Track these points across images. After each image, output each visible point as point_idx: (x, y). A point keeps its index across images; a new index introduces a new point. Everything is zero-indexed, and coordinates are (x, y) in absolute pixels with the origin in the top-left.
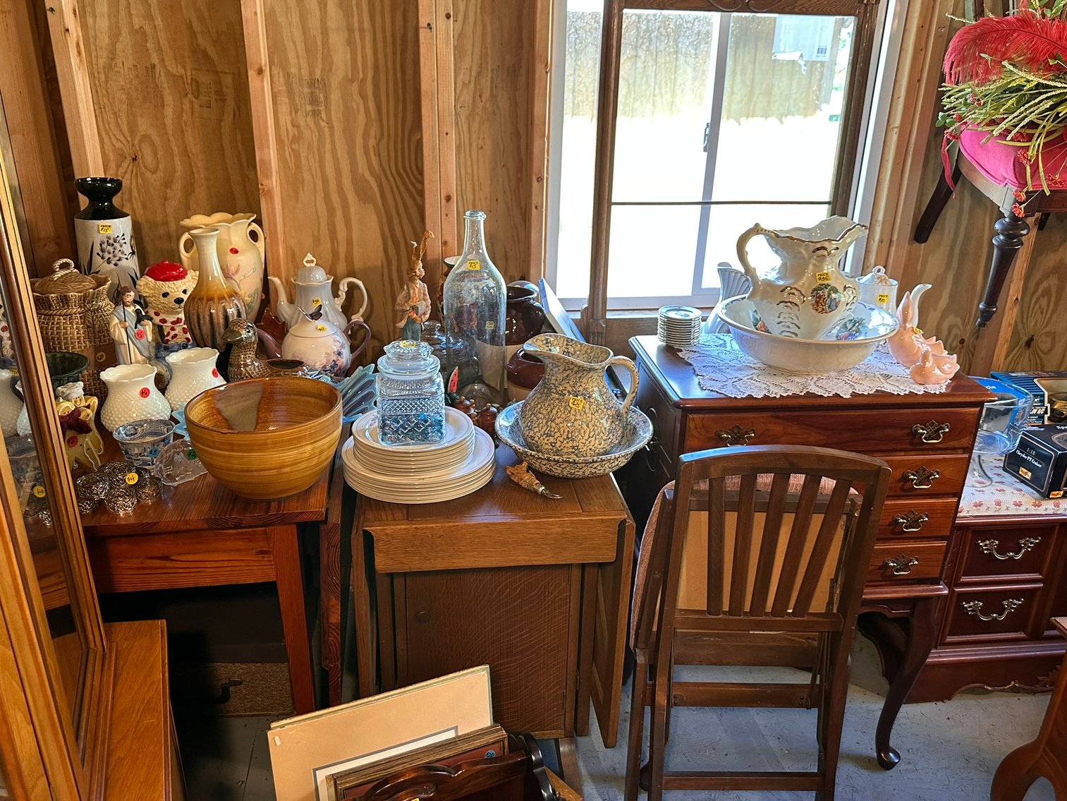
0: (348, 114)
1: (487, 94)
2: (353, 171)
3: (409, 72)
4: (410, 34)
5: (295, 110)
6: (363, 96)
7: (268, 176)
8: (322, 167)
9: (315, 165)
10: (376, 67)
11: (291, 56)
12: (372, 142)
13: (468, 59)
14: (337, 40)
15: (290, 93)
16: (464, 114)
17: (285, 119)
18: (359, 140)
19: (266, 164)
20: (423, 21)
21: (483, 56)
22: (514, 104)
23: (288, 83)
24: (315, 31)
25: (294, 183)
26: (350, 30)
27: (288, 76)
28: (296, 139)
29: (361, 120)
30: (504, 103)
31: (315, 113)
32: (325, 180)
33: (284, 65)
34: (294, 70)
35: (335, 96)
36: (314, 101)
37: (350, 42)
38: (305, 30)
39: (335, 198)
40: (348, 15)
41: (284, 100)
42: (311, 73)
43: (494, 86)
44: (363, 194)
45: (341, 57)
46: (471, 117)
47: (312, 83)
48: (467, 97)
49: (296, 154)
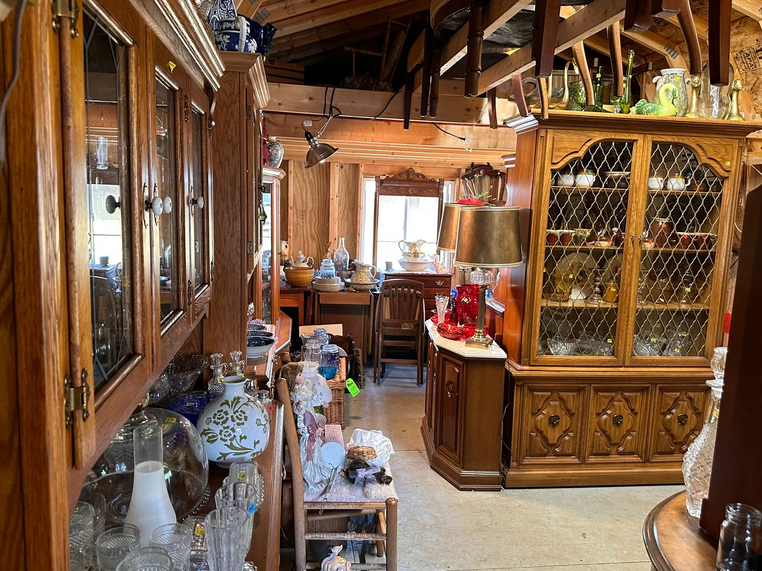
0: (311, 219)
1: (346, 215)
2: (311, 232)
3: (327, 209)
4: (327, 200)
5: (297, 217)
6: (315, 214)
7: (290, 232)
8: (303, 232)
9: (301, 231)
10: (318, 208)
11: (298, 205)
12: (316, 225)
13: (341, 207)
14: (309, 201)
15: (297, 214)
16: (340, 219)
17: (295, 220)
18: (313, 225)
19: (290, 230)
20: (331, 198)
21: (345, 206)
22: (353, 217)
23: (297, 211)
24: (304, 198)
25: (296, 235)
26: (313, 199)
27: (297, 209)
28: (297, 225)
29: (314, 220)
30: (350, 217)
31: (303, 218)
32: (303, 235)
33: (296, 207)
34: (298, 208)
35: (308, 214)
36: (302, 215)
37: (312, 202)
38: (302, 199)
39: (306, 239)
40: (312, 196)
41: (295, 215)
42: (302, 209)
43: (348, 212)
44: (313, 238)
45: (310, 205)
46: (341, 220)
47: (302, 211)
48: (341, 215)
49: (297, 228)
